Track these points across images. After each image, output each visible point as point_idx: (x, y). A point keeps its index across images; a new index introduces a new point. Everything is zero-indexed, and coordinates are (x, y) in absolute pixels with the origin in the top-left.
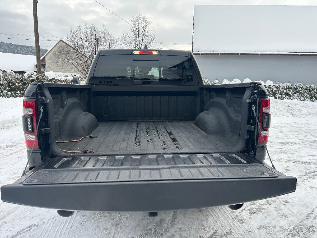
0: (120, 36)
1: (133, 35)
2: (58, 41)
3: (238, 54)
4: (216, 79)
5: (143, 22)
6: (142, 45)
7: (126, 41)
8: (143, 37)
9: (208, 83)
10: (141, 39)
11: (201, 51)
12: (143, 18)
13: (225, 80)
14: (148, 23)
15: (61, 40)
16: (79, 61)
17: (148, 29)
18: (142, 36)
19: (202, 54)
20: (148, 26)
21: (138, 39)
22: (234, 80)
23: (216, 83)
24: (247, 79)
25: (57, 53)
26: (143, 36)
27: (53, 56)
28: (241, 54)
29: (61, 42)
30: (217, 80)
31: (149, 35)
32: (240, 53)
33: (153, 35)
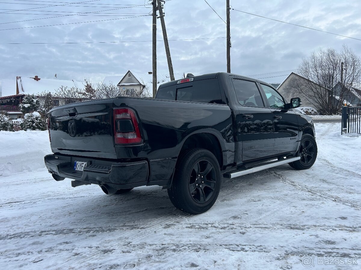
2: (289, 76)
15: (292, 73)
16: (311, 93)
25: (287, 87)
27: (284, 91)
29: (293, 75)
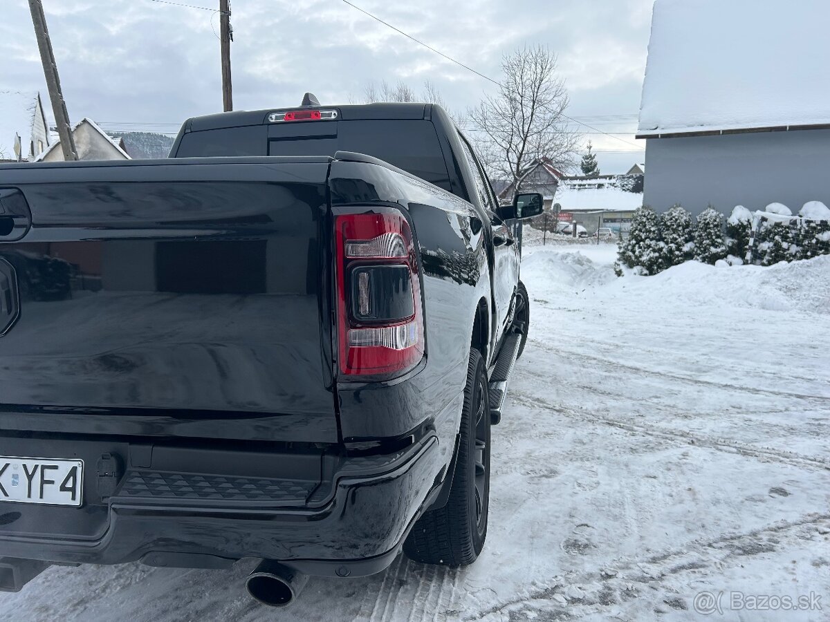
0: (473, 110)
1: (504, 104)
3: (783, 129)
4: (710, 207)
5: (533, 66)
6: (531, 127)
7: (487, 121)
8: (533, 106)
9: (685, 218)
10: (528, 112)
11: (662, 126)
12: (534, 55)
13: (737, 207)
14: (548, 67)
17: (548, 83)
18: (532, 104)
19: (664, 136)
20: (548, 77)
21: (519, 114)
22: (768, 207)
23: (708, 217)
24: (812, 203)
26: (534, 102)
28: (793, 128)
30: (712, 210)
31: (549, 99)
32: (788, 123)
33: (560, 98)
